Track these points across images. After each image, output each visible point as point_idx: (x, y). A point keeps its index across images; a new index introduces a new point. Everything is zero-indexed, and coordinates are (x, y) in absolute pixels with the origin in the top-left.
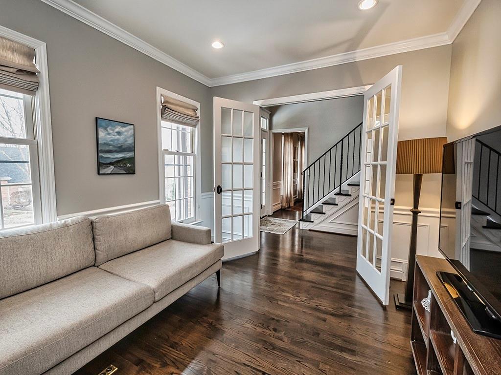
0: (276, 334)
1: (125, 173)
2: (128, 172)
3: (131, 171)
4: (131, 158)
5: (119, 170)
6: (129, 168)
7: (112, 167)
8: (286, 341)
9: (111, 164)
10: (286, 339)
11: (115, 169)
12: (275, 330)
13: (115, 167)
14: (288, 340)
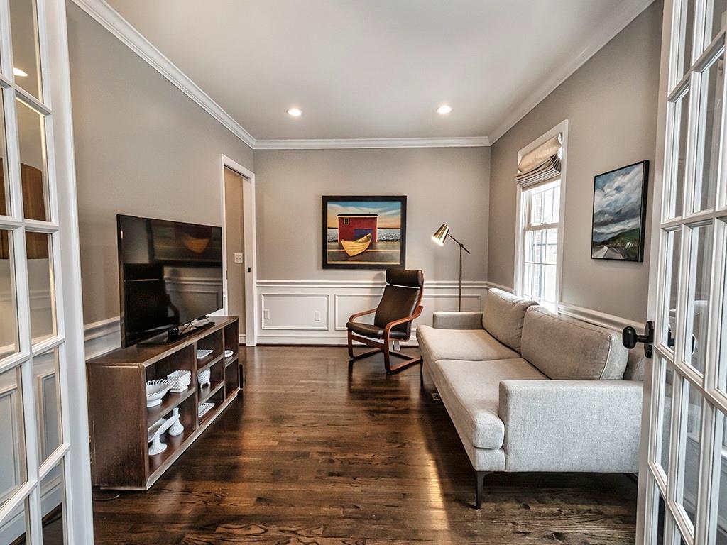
0: (329, 457)
1: (622, 258)
2: (626, 257)
3: (632, 257)
4: (634, 230)
5: (614, 253)
6: (629, 249)
7: (606, 248)
8: (314, 454)
9: (605, 243)
10: (315, 455)
11: (610, 251)
12: (332, 461)
13: (609, 248)
14: (312, 455)
